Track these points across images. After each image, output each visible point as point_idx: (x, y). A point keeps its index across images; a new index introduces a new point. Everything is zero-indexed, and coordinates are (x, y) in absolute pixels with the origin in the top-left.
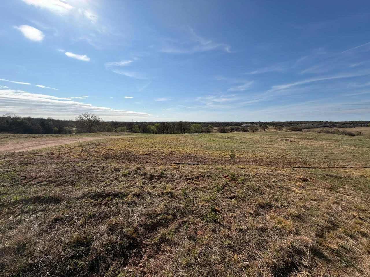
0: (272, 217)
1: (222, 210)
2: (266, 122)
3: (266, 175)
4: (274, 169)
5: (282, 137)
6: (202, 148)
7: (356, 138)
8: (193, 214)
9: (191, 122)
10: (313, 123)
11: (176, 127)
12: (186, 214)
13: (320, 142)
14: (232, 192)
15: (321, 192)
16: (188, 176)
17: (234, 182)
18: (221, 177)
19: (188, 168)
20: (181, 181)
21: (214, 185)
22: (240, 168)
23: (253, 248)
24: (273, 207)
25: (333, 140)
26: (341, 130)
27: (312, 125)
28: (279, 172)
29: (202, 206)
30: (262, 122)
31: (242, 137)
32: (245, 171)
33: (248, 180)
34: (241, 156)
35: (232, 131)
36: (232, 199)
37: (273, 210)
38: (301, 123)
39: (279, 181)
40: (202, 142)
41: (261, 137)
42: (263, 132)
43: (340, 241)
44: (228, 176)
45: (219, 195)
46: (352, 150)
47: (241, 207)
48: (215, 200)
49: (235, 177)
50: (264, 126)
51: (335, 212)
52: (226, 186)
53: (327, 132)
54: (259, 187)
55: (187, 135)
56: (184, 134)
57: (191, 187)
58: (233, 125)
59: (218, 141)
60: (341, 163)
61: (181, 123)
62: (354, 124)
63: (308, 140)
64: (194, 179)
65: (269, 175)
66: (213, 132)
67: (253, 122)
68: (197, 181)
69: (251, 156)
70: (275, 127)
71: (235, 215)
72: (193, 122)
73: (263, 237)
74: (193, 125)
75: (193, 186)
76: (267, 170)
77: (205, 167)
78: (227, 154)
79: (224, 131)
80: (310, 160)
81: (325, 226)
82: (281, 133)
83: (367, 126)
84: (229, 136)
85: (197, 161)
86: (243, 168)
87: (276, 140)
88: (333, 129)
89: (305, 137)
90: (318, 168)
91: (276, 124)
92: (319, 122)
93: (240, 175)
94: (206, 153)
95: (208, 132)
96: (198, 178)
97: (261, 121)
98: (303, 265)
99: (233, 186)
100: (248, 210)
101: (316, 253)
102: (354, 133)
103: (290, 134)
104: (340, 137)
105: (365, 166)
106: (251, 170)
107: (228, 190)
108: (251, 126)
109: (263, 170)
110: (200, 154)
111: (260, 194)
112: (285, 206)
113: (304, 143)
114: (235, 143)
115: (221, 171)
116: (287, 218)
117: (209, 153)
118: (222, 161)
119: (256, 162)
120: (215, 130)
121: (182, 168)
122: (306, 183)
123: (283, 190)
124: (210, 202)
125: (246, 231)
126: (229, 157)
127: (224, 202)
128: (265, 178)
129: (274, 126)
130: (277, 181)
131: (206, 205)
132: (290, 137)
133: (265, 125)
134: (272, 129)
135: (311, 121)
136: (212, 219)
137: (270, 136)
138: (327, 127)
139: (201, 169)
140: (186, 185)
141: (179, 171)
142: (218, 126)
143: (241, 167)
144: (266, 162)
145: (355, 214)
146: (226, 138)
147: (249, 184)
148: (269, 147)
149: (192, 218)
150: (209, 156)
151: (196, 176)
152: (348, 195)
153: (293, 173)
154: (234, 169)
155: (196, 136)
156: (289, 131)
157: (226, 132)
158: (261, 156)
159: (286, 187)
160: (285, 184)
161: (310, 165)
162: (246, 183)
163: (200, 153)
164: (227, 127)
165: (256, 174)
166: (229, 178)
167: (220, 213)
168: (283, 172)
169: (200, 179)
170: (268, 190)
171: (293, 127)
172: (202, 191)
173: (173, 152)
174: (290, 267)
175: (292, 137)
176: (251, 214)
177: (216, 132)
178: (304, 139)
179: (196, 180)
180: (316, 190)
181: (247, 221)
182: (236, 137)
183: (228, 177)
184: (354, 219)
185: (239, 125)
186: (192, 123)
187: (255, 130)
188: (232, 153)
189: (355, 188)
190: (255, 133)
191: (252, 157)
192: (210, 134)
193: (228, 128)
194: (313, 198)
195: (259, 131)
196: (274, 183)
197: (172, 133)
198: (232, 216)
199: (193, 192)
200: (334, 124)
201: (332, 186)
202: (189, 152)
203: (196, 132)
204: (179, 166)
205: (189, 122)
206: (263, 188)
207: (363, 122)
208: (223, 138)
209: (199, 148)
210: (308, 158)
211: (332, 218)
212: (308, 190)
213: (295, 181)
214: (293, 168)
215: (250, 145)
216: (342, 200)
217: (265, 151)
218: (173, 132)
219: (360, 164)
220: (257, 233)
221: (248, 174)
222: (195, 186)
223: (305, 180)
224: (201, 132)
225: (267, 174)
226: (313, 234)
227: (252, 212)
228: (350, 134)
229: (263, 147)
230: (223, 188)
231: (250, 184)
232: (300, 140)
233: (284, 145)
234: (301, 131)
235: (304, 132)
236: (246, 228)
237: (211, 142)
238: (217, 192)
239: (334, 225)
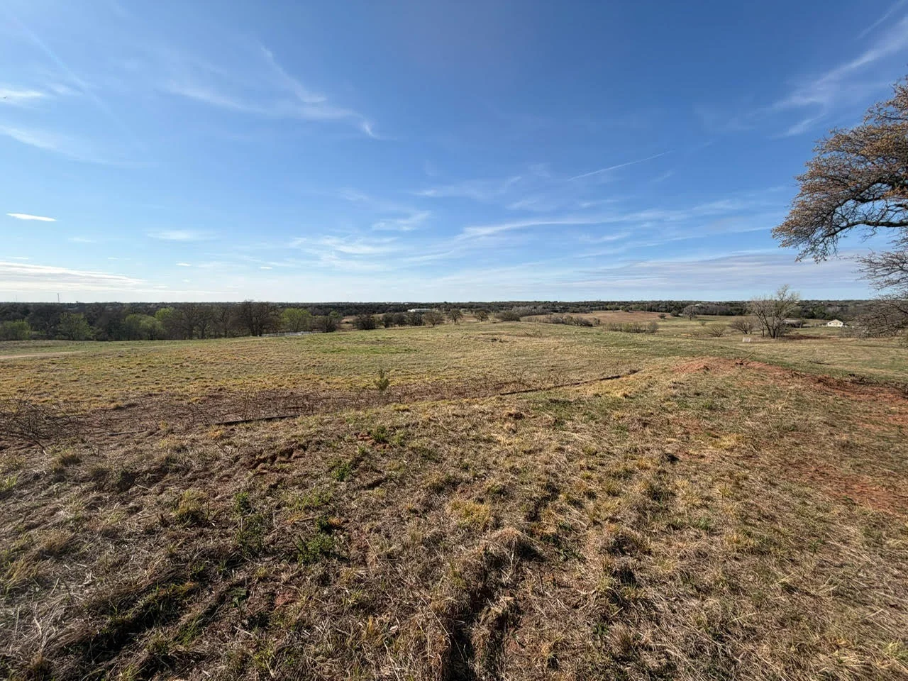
0: (456, 507)
1: (348, 522)
2: (459, 303)
3: (451, 418)
4: (467, 402)
5: (487, 334)
6: (311, 371)
7: (594, 330)
8: (267, 554)
9: (280, 304)
10: (536, 304)
11: (232, 318)
12: (244, 561)
13: (546, 341)
14: (376, 471)
15: (541, 435)
16: (261, 453)
17: (382, 445)
18: (351, 441)
19: (263, 431)
20: (235, 472)
21: (332, 463)
22: (398, 410)
23: (411, 588)
24: (459, 483)
25: (565, 335)
26: (575, 316)
27: (535, 308)
28: (476, 406)
29: (294, 525)
30: (450, 304)
31: (409, 338)
32: (408, 416)
33: (413, 435)
34: (406, 383)
35: (388, 323)
36: (373, 489)
37: (459, 491)
38: (519, 304)
39: (474, 426)
40: (311, 355)
41: (448, 335)
42: (452, 324)
43: (560, 517)
44: (369, 433)
45: (343, 486)
46: (587, 351)
47: (393, 502)
48: (331, 500)
49: (384, 435)
50: (453, 311)
51: (558, 467)
52: (362, 460)
53: (557, 322)
54: (436, 446)
55: (265, 338)
56: (260, 336)
57: (265, 483)
58: (390, 311)
59: (353, 351)
60: (573, 376)
61: (250, 308)
62: (591, 306)
63: (528, 338)
64: (278, 459)
65: (457, 416)
66: (344, 330)
67: (433, 304)
68: (284, 462)
69: (427, 379)
70: (474, 313)
71: (379, 523)
72: (287, 304)
73: (435, 555)
74: (288, 310)
75: (273, 478)
76: (453, 407)
77: (312, 420)
78: (371, 380)
79: (368, 326)
80: (530, 376)
81: (540, 498)
82: (484, 326)
83: (607, 309)
84: (379, 338)
85: (294, 408)
86: (404, 411)
87: (476, 340)
88: (565, 316)
89: (523, 332)
90: (540, 389)
91: (477, 307)
92: (545, 302)
93: (398, 428)
94: (322, 382)
95: (330, 328)
96: (290, 452)
97: (448, 302)
98: (502, 585)
99: (378, 456)
100: (409, 505)
101: (525, 552)
102: (592, 322)
103: (501, 328)
104: (574, 329)
105: (602, 378)
106: (423, 410)
107: (365, 469)
108: (427, 312)
109: (447, 408)
110: (303, 388)
111: (437, 462)
112: (480, 477)
113: (522, 343)
114: (392, 353)
115: (352, 424)
116: (481, 501)
117: (329, 383)
118: (358, 399)
119: (437, 392)
120: (347, 323)
121: (242, 436)
122: (519, 422)
123: (481, 444)
124: (318, 508)
125: (400, 553)
126: (375, 387)
127: (353, 500)
128: (449, 424)
129: (472, 312)
130: (470, 428)
131: (305, 521)
132: (500, 334)
133: (456, 309)
134: (469, 319)
135: (533, 301)
136: (320, 553)
137: (466, 332)
138: (557, 312)
139: (300, 427)
140: (250, 480)
141: (230, 444)
142: (356, 314)
143: (401, 407)
144: (457, 388)
145: (583, 462)
146: (373, 343)
147: (415, 443)
148: (464, 357)
149: (261, 568)
150: (330, 390)
151: (284, 448)
152: (577, 432)
153: (499, 405)
154: (385, 416)
155: (296, 342)
156: (498, 320)
157: (373, 328)
158: (447, 378)
159: (485, 437)
160: (485, 430)
161: (529, 386)
162: (409, 443)
163: (305, 385)
164: (376, 316)
165: (431, 418)
166: (371, 439)
167: (343, 530)
168: (483, 407)
169: (294, 455)
170: (453, 449)
171: (505, 314)
172: (297, 487)
173: (220, 390)
174: (481, 598)
175: (504, 334)
176: (415, 511)
177: (350, 329)
178: (522, 336)
179: (283, 459)
180: (534, 432)
181: (404, 530)
182: (396, 340)
183: (368, 436)
184: (582, 473)
185: (404, 311)
186: (284, 306)
187: (436, 321)
188: (382, 377)
189: (586, 417)
190: (438, 327)
191: (429, 382)
192: (335, 333)
193: (379, 318)
194: (527, 448)
195: (445, 322)
196: (464, 433)
197: (220, 336)
198: (371, 530)
199: (270, 495)
200: (566, 307)
201: (556, 421)
202: (274, 386)
203: (296, 331)
204: (233, 430)
205: (273, 303)
206: (443, 448)
207: (601, 302)
208: (367, 343)
209: (302, 372)
210: (527, 373)
211: (552, 479)
212: (521, 435)
213: (503, 420)
214: (501, 396)
215: (427, 354)
216: (568, 443)
217: (454, 365)
218: (223, 334)
219: (596, 375)
220: (424, 550)
221: (414, 421)
222: (277, 476)
223: (518, 417)
224: (312, 329)
225: (454, 415)
226: (521, 520)
227: (417, 506)
228: (588, 325)
229: (452, 358)
230: (355, 466)
231: (417, 444)
232: (515, 339)
233: (489, 351)
234: (518, 320)
235: (523, 323)
236: (400, 549)
237: (335, 355)
238: (338, 481)
239: (554, 491)
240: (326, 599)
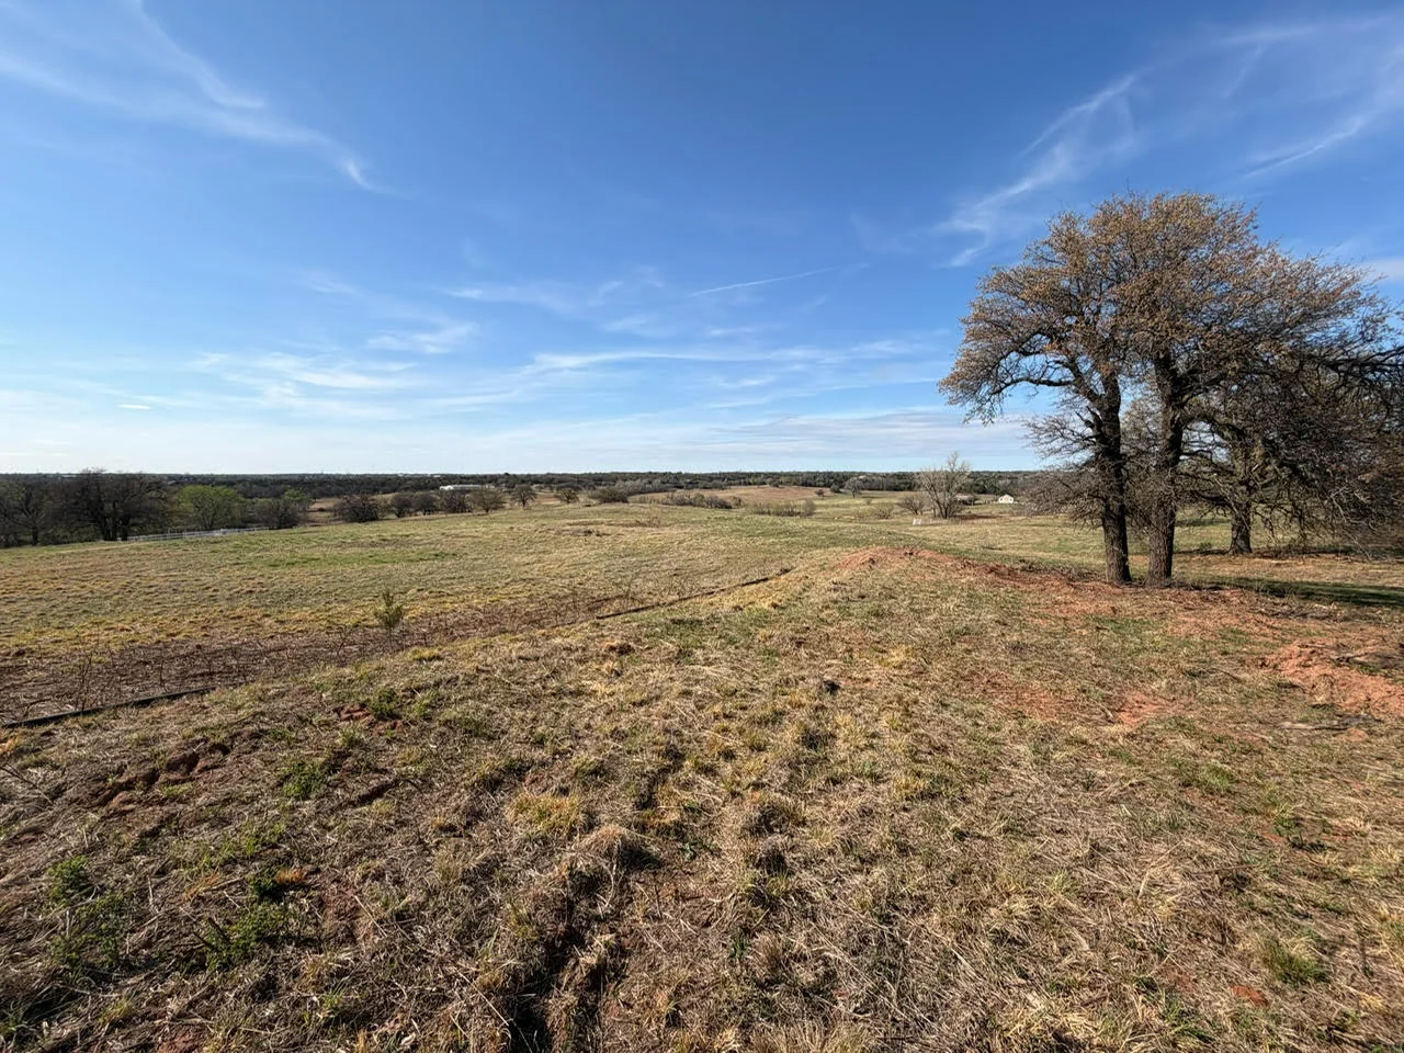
0: (522, 809)
1: (318, 871)
2: (529, 476)
3: (515, 665)
4: (543, 635)
5: (576, 524)
6: (245, 601)
7: (733, 514)
8: (130, 968)
9: (171, 477)
10: (651, 476)
11: (48, 505)
12: (73, 997)
13: (667, 530)
14: (377, 771)
15: (658, 675)
16: (120, 771)
17: (388, 724)
18: (327, 724)
19: (125, 728)
20: (52, 820)
21: (284, 770)
22: (420, 660)
23: (442, 962)
24: (529, 768)
25: (693, 522)
26: (707, 494)
27: (650, 483)
28: (558, 641)
29: (200, 900)
30: (515, 476)
31: (443, 534)
32: (438, 667)
33: (449, 699)
34: (438, 609)
35: (402, 510)
36: (370, 804)
37: (528, 780)
38: (625, 477)
39: (554, 672)
40: (244, 573)
41: (512, 528)
42: (519, 509)
43: (686, 796)
44: (363, 706)
45: (308, 807)
46: (725, 545)
47: (408, 820)
48: (282, 838)
49: (392, 705)
50: (522, 487)
51: (683, 720)
52: (350, 755)
53: (682, 503)
54: (490, 713)
55: (135, 544)
56: (125, 539)
57: (129, 829)
58: (406, 489)
59: (334, 561)
60: (706, 583)
61: (97, 484)
62: (729, 479)
63: (640, 529)
64: (163, 778)
65: (526, 659)
66: (314, 523)
67: (485, 477)
68: (176, 782)
69: (476, 601)
70: (555, 491)
71: (380, 862)
72: (188, 477)
73: (486, 895)
74: (189, 488)
75: (149, 818)
76: (519, 644)
77: (241, 695)
78: (368, 611)
79: (365, 515)
80: (642, 586)
81: (656, 771)
82: (571, 512)
83: (750, 484)
84: (387, 535)
85: (202, 675)
86: (430, 659)
87: (559, 533)
88: (693, 493)
89: (632, 519)
90: (658, 604)
91: (560, 482)
92: (665, 474)
93: (419, 689)
94: (268, 621)
95: (286, 521)
96: (191, 761)
97: (511, 472)
98: (598, 919)
99: (381, 743)
100: (439, 820)
101: (633, 858)
102: (731, 502)
103: (599, 514)
104: (704, 513)
105: (745, 582)
106: (468, 654)
107: (355, 771)
108: (475, 490)
109: (510, 647)
110: (226, 635)
111: (491, 739)
112: (562, 754)
113: (631, 536)
114: (412, 561)
115: (329, 693)
116: (565, 792)
117: (282, 622)
118: (344, 646)
119: (494, 622)
120: (321, 510)
121: (72, 743)
122: (625, 658)
123: (566, 700)
124: (253, 858)
125: (422, 906)
126: (376, 622)
127: (330, 829)
128: (511, 673)
129: (552, 489)
130: (548, 677)
131: (223, 888)
132: (596, 523)
133: (524, 485)
134: (547, 500)
135: (646, 471)
136: (257, 940)
137: (541, 522)
138: (681, 487)
139: (216, 709)
140: (90, 831)
141: (38, 764)
142: (338, 494)
143: (426, 653)
144: (527, 614)
145: (717, 709)
146: (373, 545)
147: (451, 713)
148: (539, 561)
149: (117, 1002)
150: (284, 634)
151: (177, 755)
152: (710, 664)
153: (595, 634)
154: (395, 671)
155: (211, 547)
156: (594, 502)
157: (374, 519)
158: (510, 598)
159: (572, 687)
160: (572, 677)
161: (642, 602)
162: (439, 715)
163: (232, 629)
164: (379, 497)
165: (480, 667)
166: (367, 715)
167: (307, 888)
168: (569, 640)
169: (201, 764)
170: (519, 713)
171: (603, 491)
172: (206, 825)
173: (20, 654)
174: (564, 946)
175: (602, 523)
176: (451, 828)
177: (327, 523)
178: (631, 525)
179: (173, 776)
180: (648, 671)
181: (429, 864)
182: (417, 538)
183: (360, 710)
184: (717, 724)
185: (433, 489)
186: (180, 481)
187: (491, 505)
188: (389, 605)
189: (723, 640)
190: (493, 514)
191: (480, 607)
192: (295, 530)
193: (385, 502)
194: (638, 698)
195: (507, 506)
196: (538, 685)
197: (20, 544)
198: (365, 877)
199: (143, 851)
200: (694, 481)
201: (680, 651)
202: (156, 637)
203: (210, 528)
204: (49, 733)
205: (154, 476)
206: (501, 715)
207: (742, 474)
208: (361, 545)
209: (224, 605)
210: (639, 581)
211: (674, 740)
212: (628, 678)
213: (601, 658)
214: (597, 621)
215: (476, 559)
216: (697, 682)
217: (524, 576)
218: (30, 538)
219: (737, 578)
220: (464, 892)
221: (449, 676)
222: (161, 812)
223: (624, 650)
224: (244, 523)
225: (520, 658)
226: (628, 809)
227: (454, 819)
228: (725, 506)
229: (518, 565)
230: (333, 769)
231: (455, 713)
232: (621, 530)
233: (580, 551)
234: (625, 501)
235: (633, 505)
236: (421, 899)
237: (295, 570)
238: (297, 799)
239: (676, 757)
240: (269, 1024)
